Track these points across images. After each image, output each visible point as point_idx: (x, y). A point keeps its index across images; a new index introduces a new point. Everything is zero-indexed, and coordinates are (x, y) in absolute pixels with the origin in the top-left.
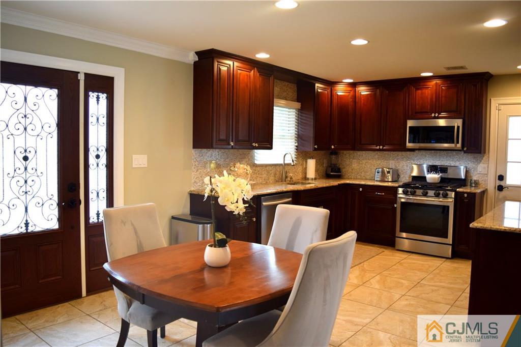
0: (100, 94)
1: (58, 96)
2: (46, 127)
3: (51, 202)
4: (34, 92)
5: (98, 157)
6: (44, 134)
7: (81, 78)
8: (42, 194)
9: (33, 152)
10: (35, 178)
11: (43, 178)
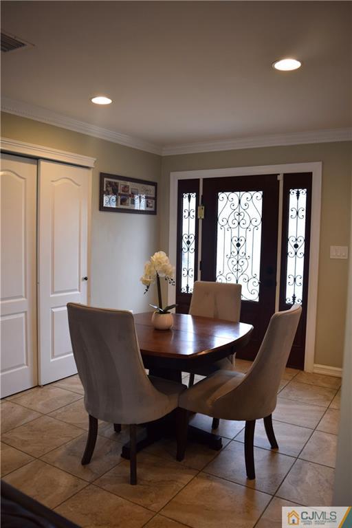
0: (299, 190)
1: (263, 196)
2: (253, 221)
3: (254, 280)
4: (245, 195)
5: (296, 246)
6: (251, 227)
7: (280, 178)
8: (248, 272)
9: (243, 240)
10: (244, 260)
11: (250, 261)
